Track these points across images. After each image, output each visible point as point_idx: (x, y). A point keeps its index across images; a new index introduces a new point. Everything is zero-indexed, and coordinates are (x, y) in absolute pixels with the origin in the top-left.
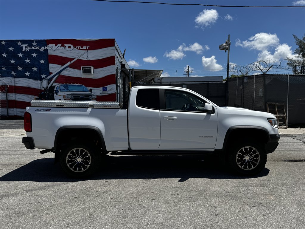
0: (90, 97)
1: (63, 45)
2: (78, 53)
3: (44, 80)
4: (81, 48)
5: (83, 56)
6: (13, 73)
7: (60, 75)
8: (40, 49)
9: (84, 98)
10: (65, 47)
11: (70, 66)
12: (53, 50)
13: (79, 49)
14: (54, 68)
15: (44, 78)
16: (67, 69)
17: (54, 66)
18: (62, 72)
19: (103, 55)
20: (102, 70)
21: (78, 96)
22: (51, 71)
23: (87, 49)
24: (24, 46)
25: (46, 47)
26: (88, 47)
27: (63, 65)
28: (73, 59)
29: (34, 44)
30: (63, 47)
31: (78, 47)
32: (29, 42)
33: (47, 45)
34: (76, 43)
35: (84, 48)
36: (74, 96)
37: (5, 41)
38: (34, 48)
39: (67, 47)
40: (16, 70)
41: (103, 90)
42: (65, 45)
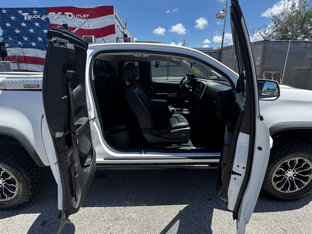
1: (63, 14)
2: (78, 22)
4: (81, 17)
5: (84, 25)
6: (19, 43)
8: (41, 18)
10: (66, 15)
12: (54, 19)
13: (80, 17)
19: (103, 24)
23: (88, 17)
24: (25, 14)
25: (47, 16)
26: (88, 15)
28: (75, 28)
29: (35, 12)
30: (64, 15)
31: (79, 15)
32: (29, 11)
33: (47, 13)
34: (76, 11)
35: (84, 16)
37: (5, 9)
38: (36, 17)
39: (67, 16)
40: (22, 40)
42: (65, 13)
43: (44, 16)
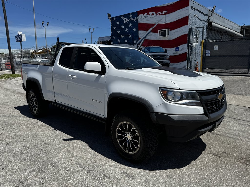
0: (165, 57)
1: (148, 14)
2: (158, 19)
3: (135, 45)
4: (161, 14)
5: (162, 21)
6: (118, 40)
7: (145, 40)
8: (134, 20)
9: (160, 58)
10: (150, 14)
11: (152, 31)
12: (141, 19)
13: (160, 15)
14: (142, 34)
15: (135, 43)
16: (150, 34)
17: (141, 32)
18: (147, 37)
19: (178, 17)
20: (176, 32)
21: (156, 57)
22: (140, 37)
23: (166, 13)
24: (125, 19)
25: (137, 17)
26: (166, 11)
27: (147, 30)
28: (155, 24)
29: (131, 16)
30: (148, 15)
31: (159, 13)
32: (127, 16)
33: (137, 16)
34: (157, 10)
35: (163, 13)
36: (153, 57)
37: (115, 17)
38: (131, 19)
39: (151, 15)
40: (120, 38)
41: (176, 50)
42: (150, 13)
43: (136, 18)
